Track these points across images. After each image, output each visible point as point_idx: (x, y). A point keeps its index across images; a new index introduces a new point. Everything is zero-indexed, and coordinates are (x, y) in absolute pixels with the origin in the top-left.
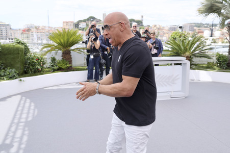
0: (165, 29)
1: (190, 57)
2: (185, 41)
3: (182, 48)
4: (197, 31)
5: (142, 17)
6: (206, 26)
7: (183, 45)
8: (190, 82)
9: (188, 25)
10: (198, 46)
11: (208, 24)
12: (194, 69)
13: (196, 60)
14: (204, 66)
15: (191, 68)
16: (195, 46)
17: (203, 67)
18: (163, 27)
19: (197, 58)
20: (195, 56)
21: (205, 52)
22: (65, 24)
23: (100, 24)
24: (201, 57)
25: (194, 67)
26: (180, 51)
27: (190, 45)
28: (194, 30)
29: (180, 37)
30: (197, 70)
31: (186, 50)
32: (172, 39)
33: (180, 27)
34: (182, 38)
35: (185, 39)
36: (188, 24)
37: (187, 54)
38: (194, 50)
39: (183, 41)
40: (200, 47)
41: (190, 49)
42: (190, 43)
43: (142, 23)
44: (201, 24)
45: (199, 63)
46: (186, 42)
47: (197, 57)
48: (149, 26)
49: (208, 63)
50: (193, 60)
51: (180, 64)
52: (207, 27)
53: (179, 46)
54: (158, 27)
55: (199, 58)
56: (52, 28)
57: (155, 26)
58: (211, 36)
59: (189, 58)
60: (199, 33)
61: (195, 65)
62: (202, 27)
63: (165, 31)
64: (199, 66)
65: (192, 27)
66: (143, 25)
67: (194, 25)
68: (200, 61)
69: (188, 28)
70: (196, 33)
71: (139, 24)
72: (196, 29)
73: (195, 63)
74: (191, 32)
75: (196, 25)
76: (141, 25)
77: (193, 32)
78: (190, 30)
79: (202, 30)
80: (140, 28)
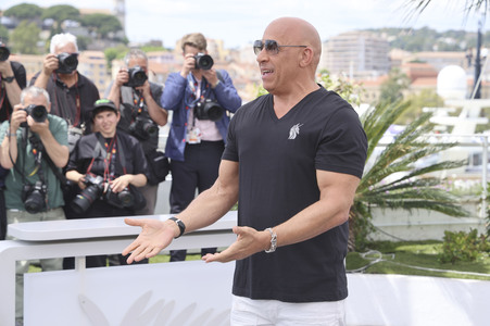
0: (243, 59)
4: (405, 70)
6: (449, 41)
9: (362, 41)
10: (393, 152)
11: (460, 35)
12: (378, 270)
13: (387, 223)
14: (431, 250)
17: (425, 259)
18: (232, 51)
19: (388, 211)
20: (381, 204)
21: (436, 181)
24: (408, 206)
25: (378, 257)
28: (390, 66)
36: (360, 32)
38: (377, 173)
43: (119, 28)
44: (425, 30)
45: (406, 235)
47: (392, 206)
48: (157, 44)
49: (450, 237)
52: (456, 48)
55: (401, 212)
58: (478, 96)
60: (414, 77)
61: (386, 247)
62: (431, 49)
63: (241, 71)
64: (403, 252)
65: (379, 52)
66: (126, 42)
67: (391, 39)
68: (409, 226)
69: (362, 56)
70: (400, 82)
71: (104, 37)
72: (399, 61)
73: (388, 238)
74: (375, 73)
75: (398, 40)
76: (117, 40)
77: (386, 76)
78: (371, 64)
79: (430, 65)
80: (111, 58)
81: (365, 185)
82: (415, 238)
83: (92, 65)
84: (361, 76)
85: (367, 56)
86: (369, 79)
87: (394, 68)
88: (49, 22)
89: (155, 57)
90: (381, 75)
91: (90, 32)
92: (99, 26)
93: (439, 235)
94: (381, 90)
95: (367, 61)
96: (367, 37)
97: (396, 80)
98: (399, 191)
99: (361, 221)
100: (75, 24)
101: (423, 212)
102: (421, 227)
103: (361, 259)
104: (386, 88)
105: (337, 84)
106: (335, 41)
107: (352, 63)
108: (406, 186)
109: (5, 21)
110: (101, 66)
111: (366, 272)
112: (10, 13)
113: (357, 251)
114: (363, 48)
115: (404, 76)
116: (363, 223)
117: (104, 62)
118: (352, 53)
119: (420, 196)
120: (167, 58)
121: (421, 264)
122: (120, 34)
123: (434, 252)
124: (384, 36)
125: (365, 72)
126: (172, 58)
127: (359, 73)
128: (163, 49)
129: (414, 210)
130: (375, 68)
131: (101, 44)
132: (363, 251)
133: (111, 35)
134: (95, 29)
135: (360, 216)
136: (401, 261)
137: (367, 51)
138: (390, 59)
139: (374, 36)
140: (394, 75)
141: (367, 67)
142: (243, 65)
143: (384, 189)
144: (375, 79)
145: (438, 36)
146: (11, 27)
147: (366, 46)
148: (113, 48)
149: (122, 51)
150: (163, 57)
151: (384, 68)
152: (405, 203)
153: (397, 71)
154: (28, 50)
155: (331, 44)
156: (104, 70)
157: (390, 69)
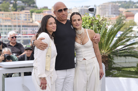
4: (124, 14)
9: (110, 5)
10: (120, 39)
12: (116, 76)
13: (118, 61)
14: (133, 70)
16: (115, 39)
17: (130, 72)
19: (119, 58)
20: (116, 55)
21: (134, 48)
24: (125, 56)
25: (116, 72)
27: (107, 37)
28: (119, 13)
29: (91, 24)
30: (121, 78)
35: (100, 29)
36: (109, 3)
38: (115, 46)
40: (122, 39)
42: (107, 34)
43: (34, 3)
45: (125, 65)
47: (120, 56)
48: (46, 8)
50: (114, 61)
55: (123, 58)
60: (127, 17)
61: (119, 69)
62: (132, 8)
64: (124, 70)
65: (116, 9)
66: (36, 7)
67: (119, 5)
68: (126, 62)
69: (110, 10)
70: (122, 18)
71: (30, 6)
72: (122, 11)
73: (119, 66)
74: (114, 15)
75: (122, 5)
76: (34, 7)
77: (118, 16)
78: (113, 13)
79: (132, 13)
80: (32, 12)
81: (111, 49)
82: (127, 66)
83: (26, 15)
84: (110, 16)
85: (112, 10)
86: (112, 17)
87: (120, 14)
88: (12, 1)
89: (46, 12)
90: (116, 16)
91: (25, 4)
92: (28, 2)
93: (135, 65)
94: (116, 21)
95: (112, 12)
96: (112, 4)
97: (121, 17)
98: (122, 51)
99: (110, 61)
100: (20, 2)
101: (130, 58)
102: (130, 63)
103: (110, 73)
104: (118, 20)
105: (102, 18)
106: (102, 6)
107: (107, 13)
108: (124, 50)
110: (29, 15)
111: (112, 77)
113: (109, 70)
114: (110, 8)
115: (124, 16)
116: (111, 62)
117: (30, 13)
118: (107, 9)
119: (129, 53)
120: (49, 12)
121: (129, 74)
122: (34, 5)
123: (134, 70)
124: (117, 4)
125: (111, 15)
126: (51, 12)
127: (109, 15)
128: (48, 9)
129: (127, 57)
130: (114, 14)
131: (28, 8)
132: (111, 70)
133: (32, 5)
134: (27, 3)
135: (110, 59)
136: (123, 73)
137: (112, 9)
138: (119, 11)
139: (114, 4)
140: (120, 16)
141: (112, 14)
143: (117, 51)
144: (114, 17)
145: (135, 3)
146: (0, 3)
147: (112, 7)
148: (32, 9)
149: (35, 10)
150: (48, 12)
151: (117, 14)
152: (124, 55)
153: (121, 15)
154: (6, 10)
155: (100, 7)
156: (30, 16)
157: (119, 14)
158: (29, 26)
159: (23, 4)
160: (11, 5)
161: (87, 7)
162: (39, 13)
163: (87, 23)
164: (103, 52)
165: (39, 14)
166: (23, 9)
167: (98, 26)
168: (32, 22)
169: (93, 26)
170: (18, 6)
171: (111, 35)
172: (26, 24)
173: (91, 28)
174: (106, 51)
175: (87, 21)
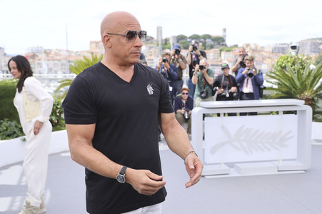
0: (266, 50)
1: (313, 99)
2: (302, 71)
3: (298, 84)
5: (225, 30)
7: (299, 79)
8: (313, 146)
9: (309, 43)
15: (315, 119)
18: (262, 48)
22: (94, 46)
23: (152, 45)
26: (294, 89)
27: (311, 78)
28: (320, 51)
29: (294, 64)
31: (304, 88)
32: (279, 68)
33: (294, 48)
34: (297, 66)
35: (303, 68)
36: (308, 40)
37: (307, 94)
39: (298, 71)
41: (312, 85)
42: (313, 74)
43: (224, 41)
46: (305, 73)
48: (236, 46)
50: (318, 105)
51: (295, 112)
53: (291, 80)
54: (253, 47)
56: (72, 52)
57: (248, 45)
59: (310, 102)
63: (265, 54)
65: (315, 46)
66: (226, 45)
67: (320, 42)
69: (309, 48)
71: (219, 44)
74: (314, 54)
76: (223, 45)
77: (318, 55)
78: (313, 50)
80: (221, 51)
81: (316, 91)
83: (215, 53)
85: (311, 48)
86: (312, 55)
88: (202, 40)
89: (235, 50)
90: (316, 54)
91: (215, 42)
92: (218, 41)
95: (311, 50)
96: (311, 41)
100: (210, 40)
105: (306, 57)
107: (306, 51)
109: (188, 40)
110: (218, 53)
112: (190, 38)
114: (309, 45)
118: (305, 47)
122: (224, 43)
124: (318, 41)
130: (314, 52)
131: (218, 46)
133: (221, 43)
137: (311, 46)
138: (319, 49)
139: (314, 41)
141: (311, 52)
142: (266, 52)
144: (314, 56)
146: (190, 42)
147: (311, 44)
148: (222, 48)
149: (225, 48)
151: (317, 52)
156: (219, 55)
158: (217, 65)
159: (212, 43)
160: (201, 44)
161: (282, 44)
162: (229, 51)
163: (288, 62)
164: (306, 94)
165: (228, 53)
166: (212, 47)
167: (302, 65)
168: (221, 61)
169: (296, 65)
170: (207, 45)
171: (317, 76)
172: (214, 63)
173: (293, 67)
174: (309, 93)
175: (289, 59)
